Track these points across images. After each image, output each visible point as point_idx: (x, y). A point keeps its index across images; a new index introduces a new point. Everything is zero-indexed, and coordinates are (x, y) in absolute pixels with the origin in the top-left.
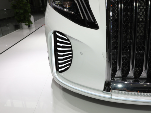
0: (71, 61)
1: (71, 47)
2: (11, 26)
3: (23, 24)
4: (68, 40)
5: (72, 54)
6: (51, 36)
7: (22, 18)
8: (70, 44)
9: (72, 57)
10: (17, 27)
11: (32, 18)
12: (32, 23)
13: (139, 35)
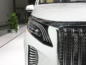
0: (37, 63)
1: (37, 55)
2: (6, 31)
3: (13, 30)
4: (36, 51)
5: (38, 59)
6: (27, 47)
7: (13, 27)
8: (37, 53)
9: (37, 61)
10: (9, 32)
11: (18, 27)
12: (18, 30)
13: (75, 53)
